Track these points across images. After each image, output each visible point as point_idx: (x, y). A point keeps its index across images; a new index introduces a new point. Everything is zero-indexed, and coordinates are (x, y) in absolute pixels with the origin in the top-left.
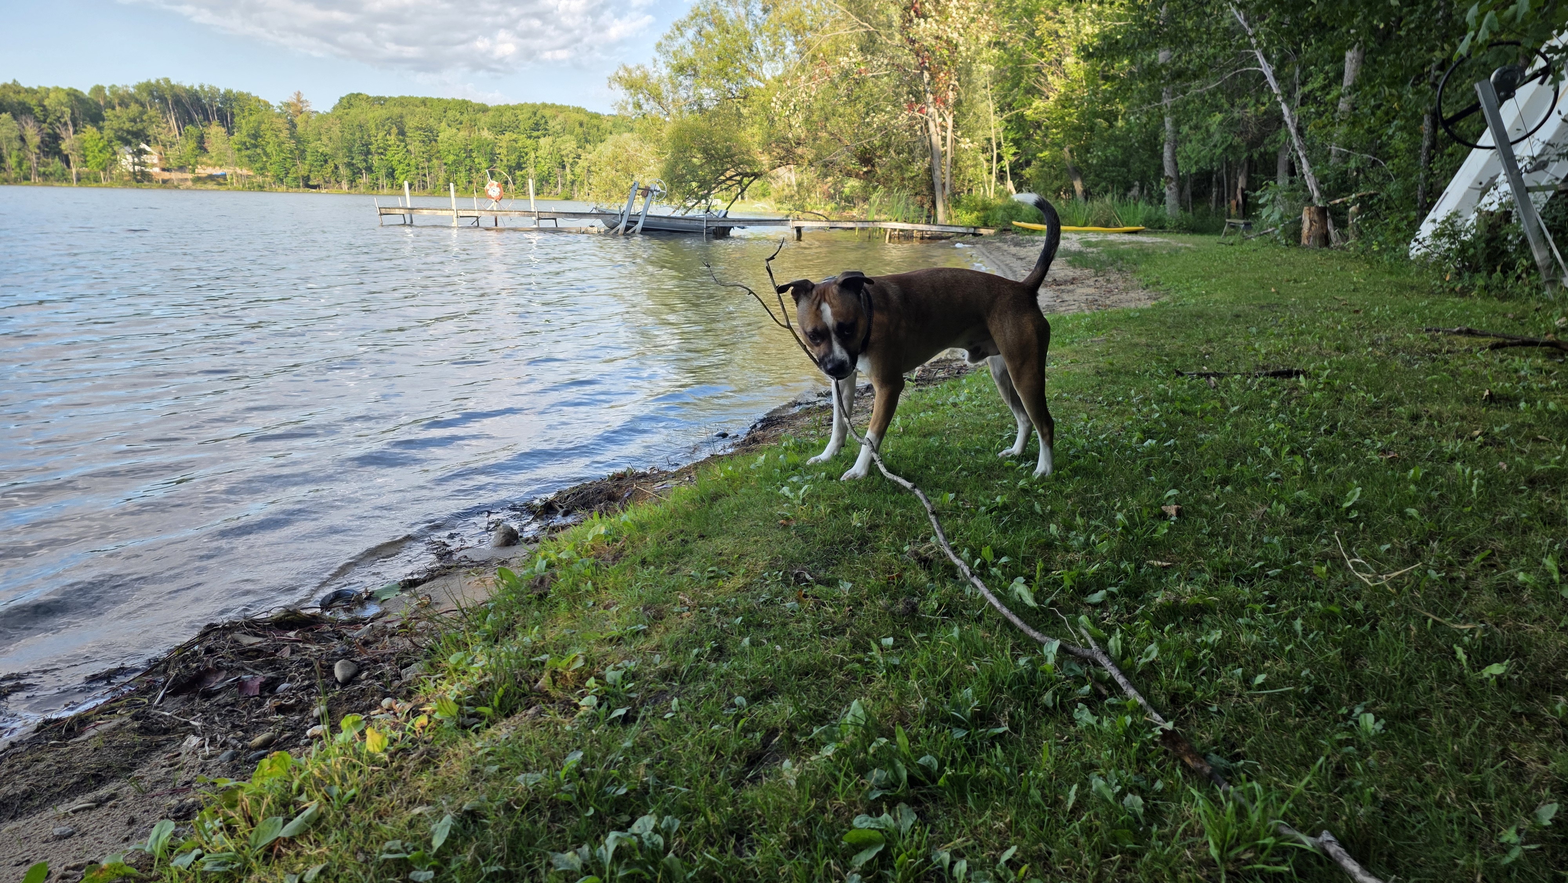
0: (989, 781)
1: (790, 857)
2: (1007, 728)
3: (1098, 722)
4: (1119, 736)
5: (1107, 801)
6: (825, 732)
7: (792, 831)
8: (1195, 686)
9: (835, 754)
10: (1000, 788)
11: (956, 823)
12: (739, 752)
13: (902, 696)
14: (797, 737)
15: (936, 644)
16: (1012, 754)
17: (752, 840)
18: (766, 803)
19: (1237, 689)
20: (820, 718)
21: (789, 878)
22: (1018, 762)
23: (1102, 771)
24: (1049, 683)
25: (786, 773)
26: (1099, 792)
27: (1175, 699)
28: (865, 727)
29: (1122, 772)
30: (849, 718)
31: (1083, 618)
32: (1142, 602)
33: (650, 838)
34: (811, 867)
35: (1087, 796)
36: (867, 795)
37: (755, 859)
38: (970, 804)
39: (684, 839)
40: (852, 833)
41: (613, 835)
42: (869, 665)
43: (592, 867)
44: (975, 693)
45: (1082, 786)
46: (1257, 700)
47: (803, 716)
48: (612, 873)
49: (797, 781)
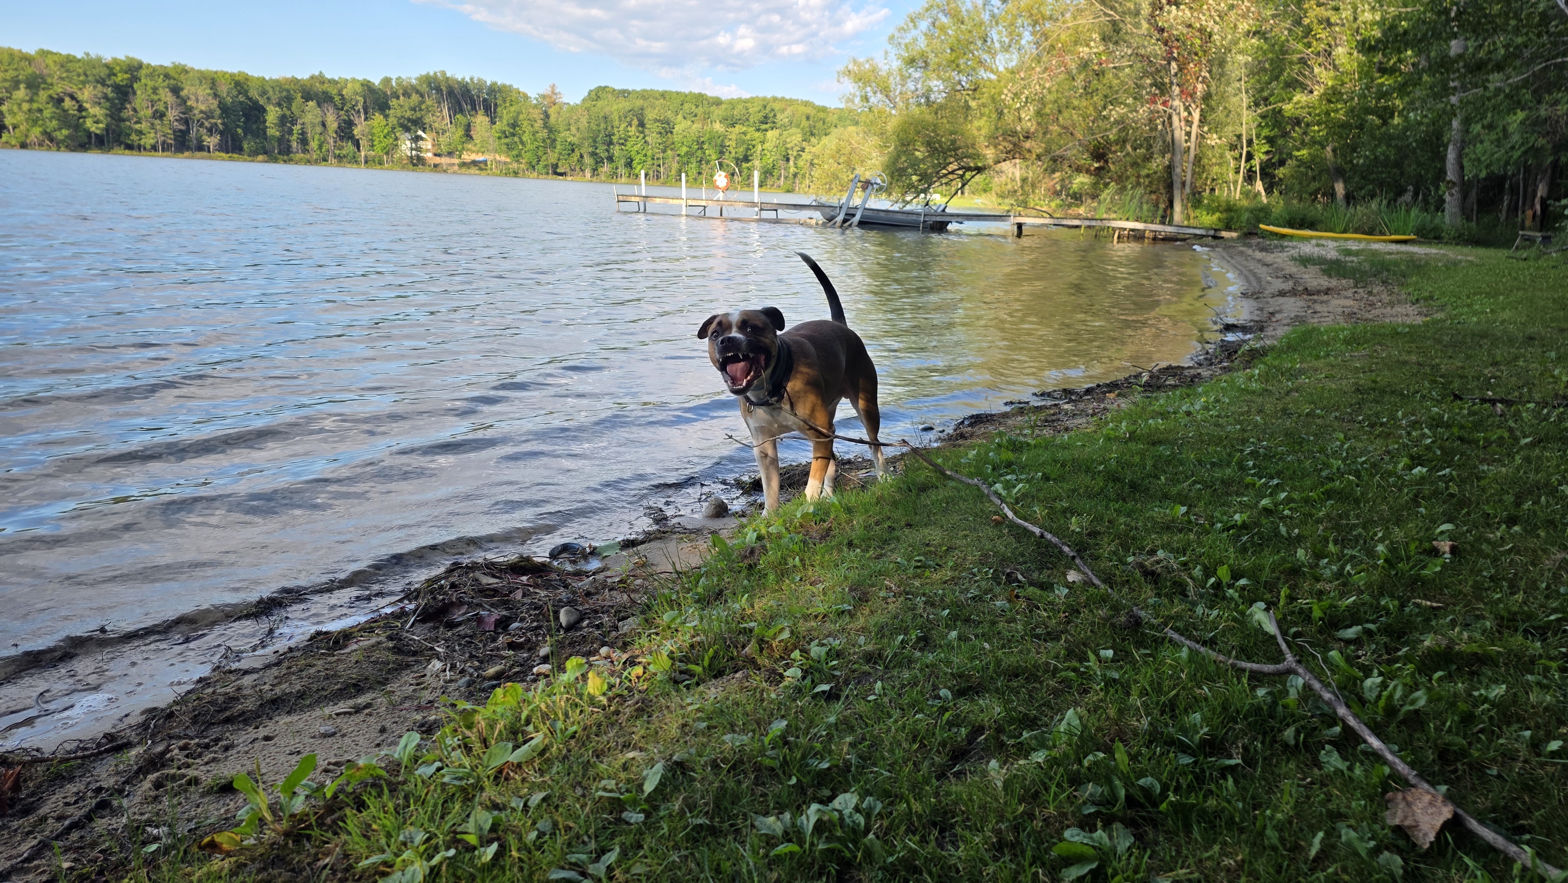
0: (1218, 814)
1: (996, 859)
2: (1239, 761)
3: (1350, 768)
4: (1375, 787)
5: (1359, 855)
6: (1036, 737)
7: (998, 832)
8: (1470, 744)
9: (1046, 761)
10: (1231, 822)
11: (1178, 852)
12: (943, 744)
13: (1121, 712)
14: (1005, 738)
15: (1162, 663)
16: (1245, 789)
17: (955, 835)
18: (971, 800)
19: (1523, 753)
20: (1031, 723)
21: (995, 879)
22: (1253, 798)
23: (1352, 822)
24: (1290, 718)
25: (992, 773)
26: (1349, 844)
27: (1445, 755)
28: (1081, 737)
29: (1377, 827)
30: (1062, 727)
31: (1334, 654)
32: (1405, 644)
33: (851, 816)
34: (1018, 873)
35: (1333, 846)
36: (1079, 808)
37: (958, 854)
38: (1196, 834)
39: (886, 823)
40: (1062, 845)
41: (814, 807)
42: (1086, 676)
43: (793, 834)
44: (1204, 718)
45: (1328, 834)
46: (1548, 768)
47: (1012, 718)
48: (812, 844)
49: (1004, 783)
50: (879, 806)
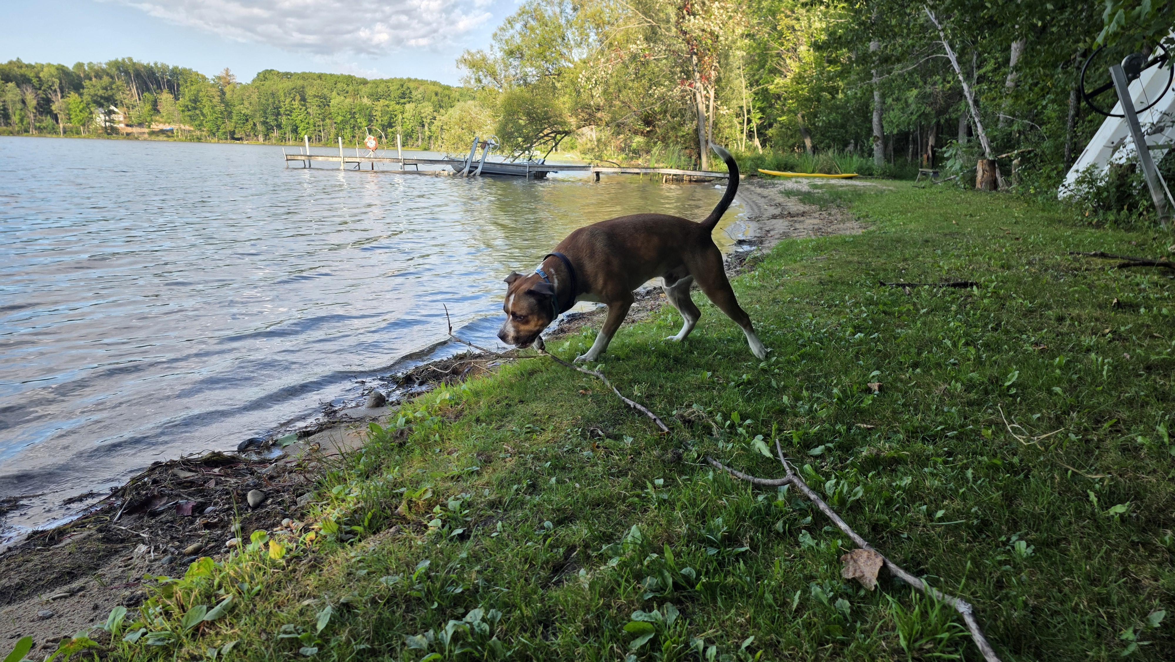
0: (733, 587)
1: (584, 641)
2: (748, 548)
3: (817, 544)
4: (832, 555)
5: (822, 603)
6: (611, 549)
7: (585, 622)
8: (891, 519)
9: (618, 565)
10: (742, 592)
11: (709, 618)
12: (547, 562)
13: (669, 522)
14: (590, 552)
15: (696, 484)
16: (752, 567)
17: (555, 628)
18: (566, 601)
19: (922, 521)
20: (608, 538)
21: (582, 657)
22: (756, 573)
23: (819, 581)
24: (780, 514)
25: (581, 579)
26: (816, 597)
27: (876, 528)
28: (641, 545)
29: (834, 582)
30: (629, 538)
31: (807, 467)
32: (851, 455)
33: (479, 625)
34: (599, 649)
35: (808, 599)
36: (642, 596)
37: (558, 642)
38: (720, 604)
39: (505, 627)
40: (630, 624)
41: (451, 623)
42: (645, 499)
43: (436, 646)
44: (724, 521)
45: (804, 592)
46: (937, 529)
47: (595, 536)
48: (450, 651)
49: (590, 585)
50: (500, 615)
